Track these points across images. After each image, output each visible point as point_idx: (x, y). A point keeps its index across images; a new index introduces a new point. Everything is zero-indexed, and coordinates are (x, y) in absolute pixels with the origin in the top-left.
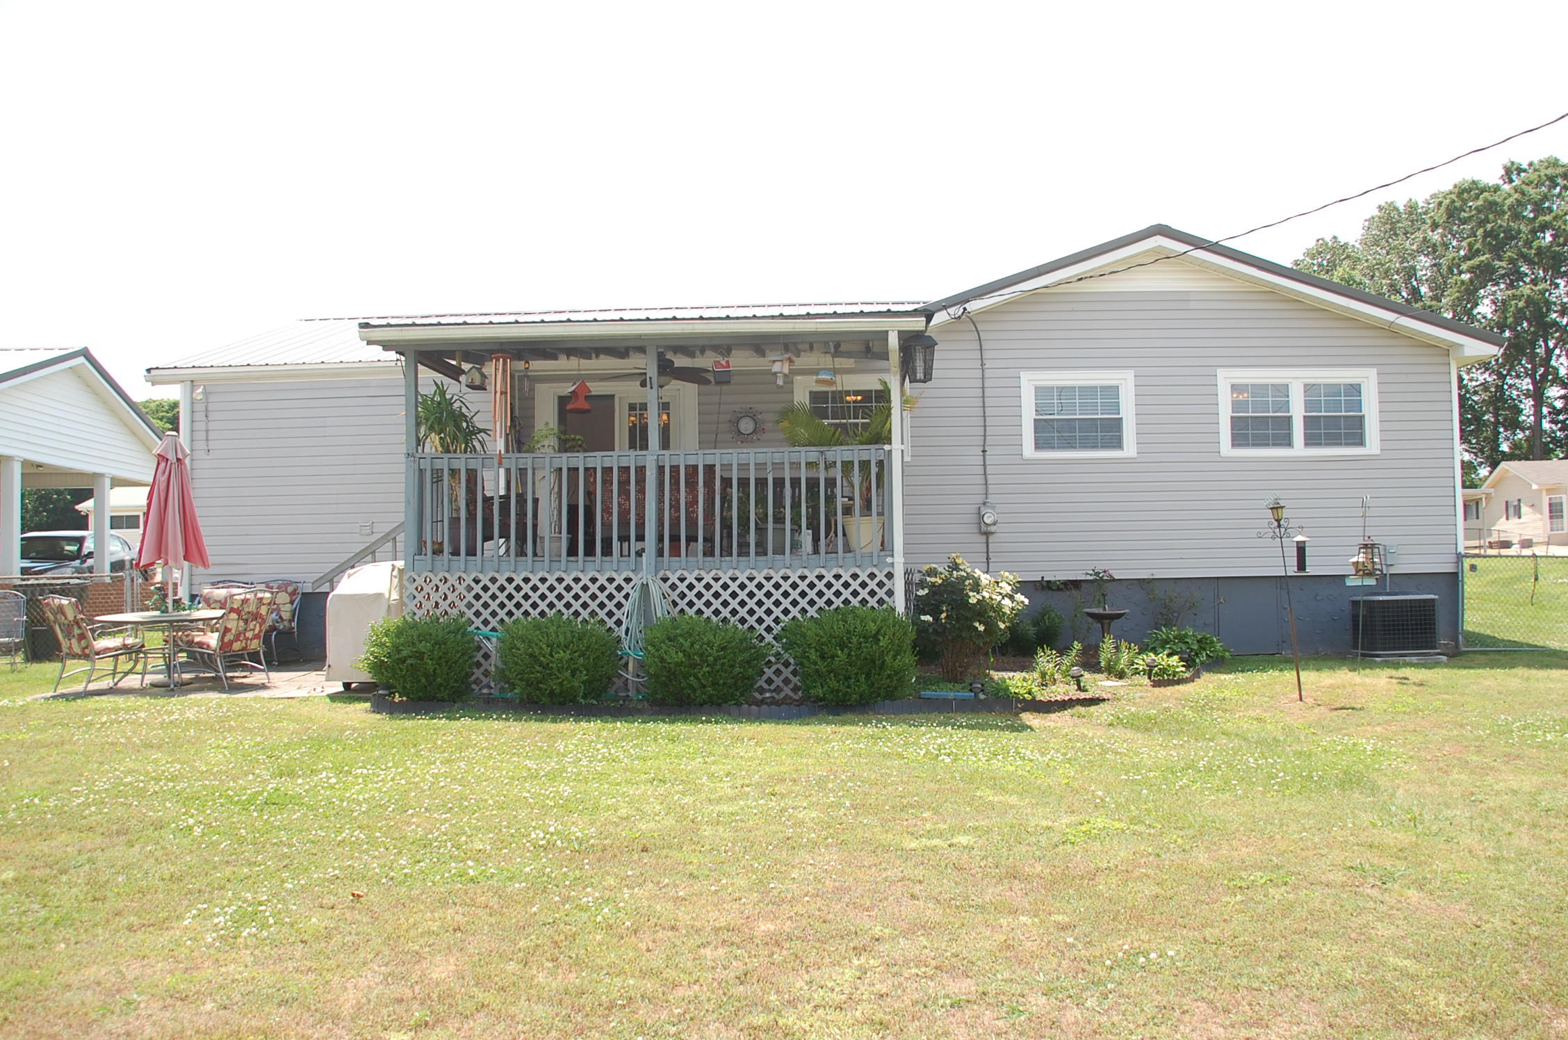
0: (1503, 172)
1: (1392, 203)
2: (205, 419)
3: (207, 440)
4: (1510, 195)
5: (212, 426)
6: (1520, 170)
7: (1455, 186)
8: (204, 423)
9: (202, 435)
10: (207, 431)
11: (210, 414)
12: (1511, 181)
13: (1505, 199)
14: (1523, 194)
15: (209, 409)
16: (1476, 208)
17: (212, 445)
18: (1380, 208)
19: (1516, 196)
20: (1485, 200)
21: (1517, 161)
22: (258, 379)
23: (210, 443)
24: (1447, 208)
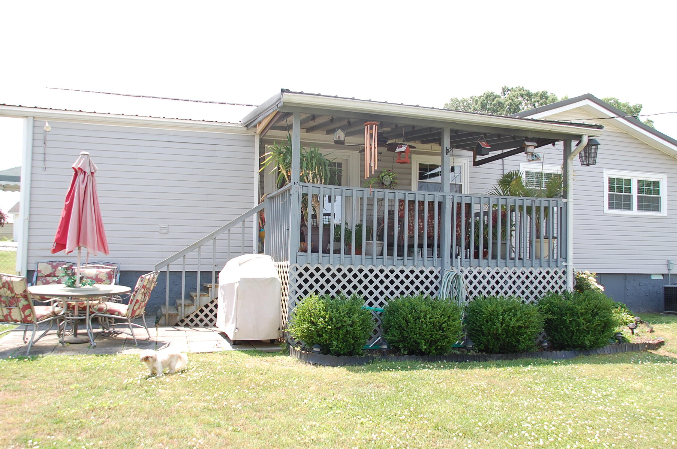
0: (502, 91)
1: (456, 99)
2: (43, 145)
3: (45, 160)
4: (507, 101)
5: (48, 151)
6: (508, 90)
7: (484, 94)
8: (43, 149)
9: (41, 157)
10: (45, 154)
11: (47, 142)
12: (505, 94)
13: (505, 102)
14: (512, 100)
15: (47, 139)
16: (493, 104)
17: (48, 164)
18: (452, 100)
19: (510, 101)
20: (497, 101)
21: (507, 86)
22: (86, 121)
23: (47, 162)
24: (481, 103)
